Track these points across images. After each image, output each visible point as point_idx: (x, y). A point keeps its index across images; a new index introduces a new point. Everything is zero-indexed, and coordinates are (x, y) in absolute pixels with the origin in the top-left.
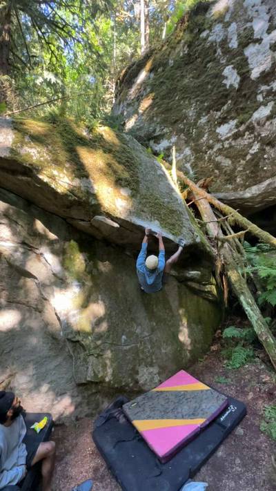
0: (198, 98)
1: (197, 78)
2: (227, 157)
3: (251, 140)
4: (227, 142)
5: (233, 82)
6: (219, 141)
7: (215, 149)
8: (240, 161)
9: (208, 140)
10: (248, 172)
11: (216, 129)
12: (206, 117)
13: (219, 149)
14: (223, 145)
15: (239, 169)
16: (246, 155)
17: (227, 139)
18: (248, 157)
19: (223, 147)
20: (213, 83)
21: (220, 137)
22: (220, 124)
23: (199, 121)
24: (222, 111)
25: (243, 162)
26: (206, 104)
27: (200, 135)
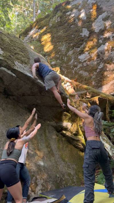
0: (67, 42)
1: (66, 32)
2: (85, 71)
3: (98, 62)
4: (85, 63)
5: (85, 34)
6: (80, 62)
7: (78, 67)
8: (93, 73)
9: (74, 62)
10: (99, 78)
11: (78, 57)
12: (72, 51)
13: (81, 67)
14: (83, 65)
15: (93, 77)
16: (97, 69)
17: (85, 61)
18: (98, 70)
19: (83, 66)
20: (75, 34)
21: (80, 61)
22: (80, 54)
23: (68, 53)
24: (81, 48)
25: (95, 73)
26: (71, 45)
27: (69, 60)
